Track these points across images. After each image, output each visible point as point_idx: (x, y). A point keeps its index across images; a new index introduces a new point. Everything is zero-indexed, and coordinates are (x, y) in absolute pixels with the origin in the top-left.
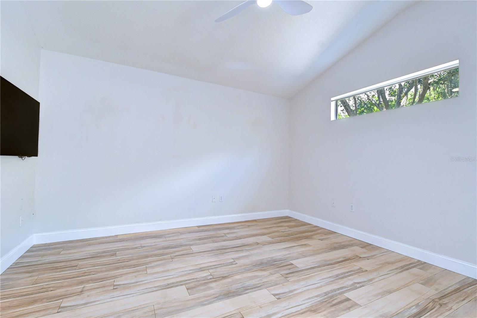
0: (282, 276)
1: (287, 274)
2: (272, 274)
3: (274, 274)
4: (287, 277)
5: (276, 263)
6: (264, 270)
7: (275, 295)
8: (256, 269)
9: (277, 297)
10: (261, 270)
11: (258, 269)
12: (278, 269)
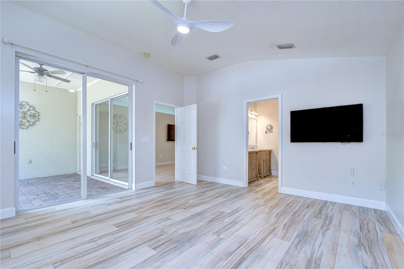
0: (166, 232)
1: (161, 235)
2: (175, 232)
3: (173, 232)
4: (162, 232)
5: (174, 244)
6: (184, 234)
7: (171, 219)
8: (192, 232)
9: (169, 219)
10: (186, 233)
11: (189, 233)
12: (171, 238)
